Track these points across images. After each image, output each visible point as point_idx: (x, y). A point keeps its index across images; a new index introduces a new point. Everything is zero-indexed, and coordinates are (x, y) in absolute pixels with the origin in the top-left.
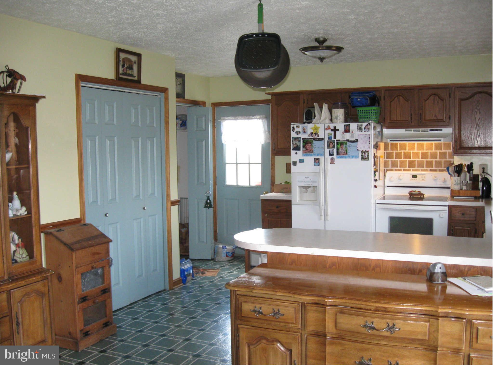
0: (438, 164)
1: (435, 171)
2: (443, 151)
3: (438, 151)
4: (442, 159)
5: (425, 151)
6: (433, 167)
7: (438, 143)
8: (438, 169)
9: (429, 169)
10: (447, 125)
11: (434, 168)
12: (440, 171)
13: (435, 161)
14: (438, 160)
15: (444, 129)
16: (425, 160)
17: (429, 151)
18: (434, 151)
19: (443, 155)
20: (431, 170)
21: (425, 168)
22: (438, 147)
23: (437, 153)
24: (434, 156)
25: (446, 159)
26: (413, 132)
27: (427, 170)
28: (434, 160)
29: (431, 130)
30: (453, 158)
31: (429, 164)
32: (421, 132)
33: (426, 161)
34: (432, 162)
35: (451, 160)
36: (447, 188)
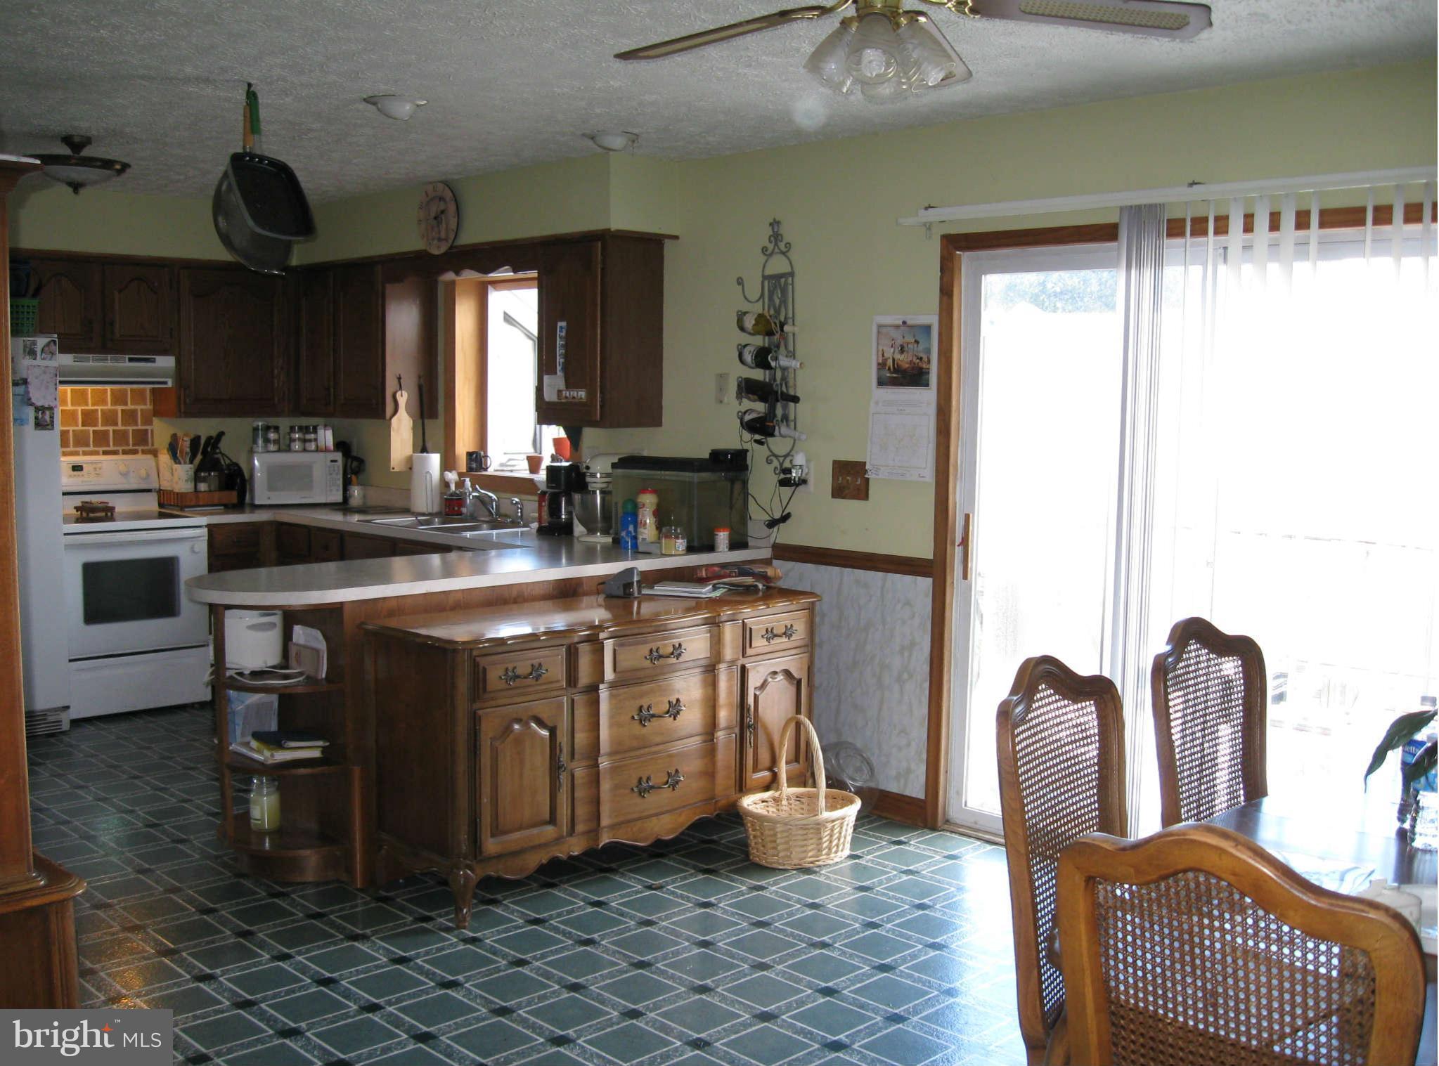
0: (121, 437)
1: (115, 453)
2: (130, 407)
3: (119, 408)
4: (129, 425)
5: (90, 407)
6: (109, 446)
7: (120, 390)
8: (120, 449)
9: (101, 449)
10: (165, 353)
11: (112, 448)
12: (125, 452)
13: (114, 431)
14: (120, 427)
15: (159, 358)
16: (91, 429)
17: (99, 408)
18: (109, 407)
19: (130, 416)
20: (105, 453)
21: (92, 448)
22: (119, 399)
23: (116, 411)
24: (110, 418)
25: (137, 425)
26: (91, 364)
27: (97, 453)
28: (111, 429)
29: (131, 360)
30: (151, 423)
31: (101, 438)
32: (109, 364)
33: (94, 431)
34: (106, 433)
35: (149, 428)
36: (149, 491)
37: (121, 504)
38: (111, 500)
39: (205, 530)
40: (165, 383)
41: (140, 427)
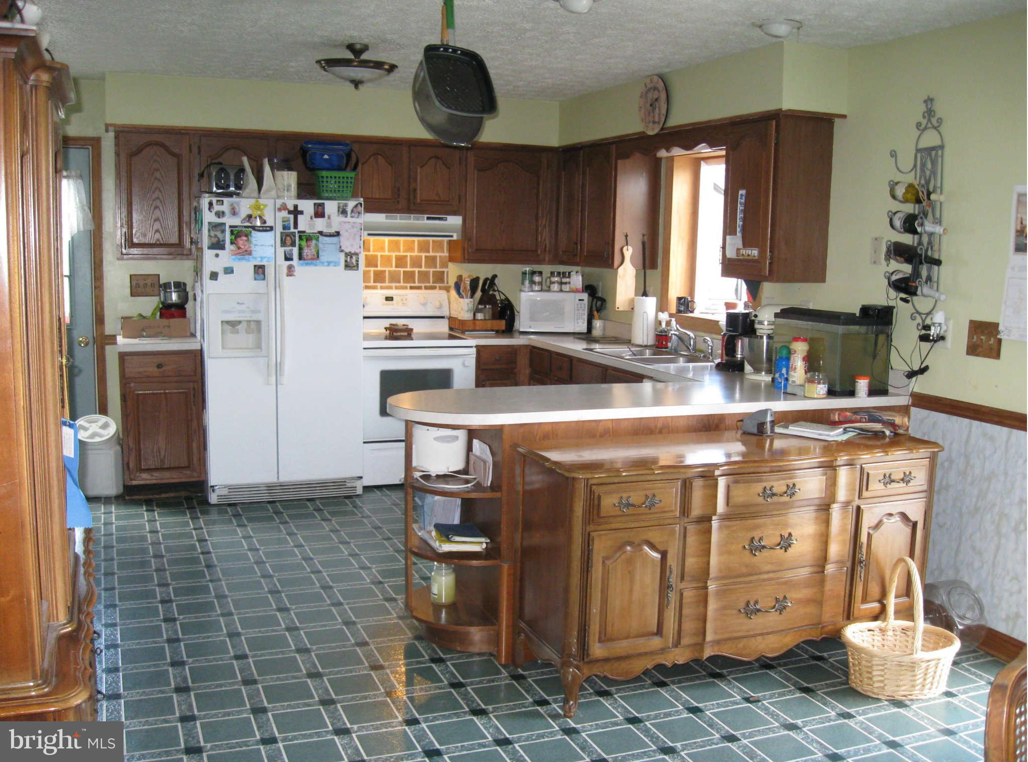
0: (424, 276)
1: (419, 288)
2: (431, 254)
3: (423, 255)
4: (430, 267)
5: (402, 254)
6: (415, 283)
7: (424, 241)
8: (423, 285)
9: (408, 285)
10: (454, 213)
11: (417, 284)
12: (426, 288)
13: (419, 272)
14: (423, 269)
15: (449, 217)
16: (402, 270)
17: (409, 254)
18: (416, 253)
19: (431, 261)
20: (412, 288)
21: (402, 284)
22: (424, 248)
23: (421, 257)
24: (416, 262)
25: (436, 267)
26: (399, 221)
27: (406, 288)
28: (417, 270)
29: (428, 218)
30: (447, 267)
31: (409, 277)
32: (412, 221)
33: (404, 272)
34: (413, 273)
35: (445, 270)
36: (443, 317)
37: (418, 327)
38: (411, 323)
39: (474, 350)
40: (452, 236)
41: (438, 269)
